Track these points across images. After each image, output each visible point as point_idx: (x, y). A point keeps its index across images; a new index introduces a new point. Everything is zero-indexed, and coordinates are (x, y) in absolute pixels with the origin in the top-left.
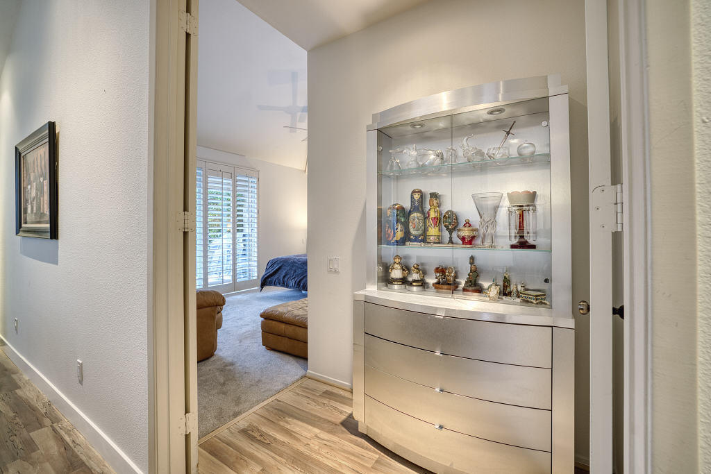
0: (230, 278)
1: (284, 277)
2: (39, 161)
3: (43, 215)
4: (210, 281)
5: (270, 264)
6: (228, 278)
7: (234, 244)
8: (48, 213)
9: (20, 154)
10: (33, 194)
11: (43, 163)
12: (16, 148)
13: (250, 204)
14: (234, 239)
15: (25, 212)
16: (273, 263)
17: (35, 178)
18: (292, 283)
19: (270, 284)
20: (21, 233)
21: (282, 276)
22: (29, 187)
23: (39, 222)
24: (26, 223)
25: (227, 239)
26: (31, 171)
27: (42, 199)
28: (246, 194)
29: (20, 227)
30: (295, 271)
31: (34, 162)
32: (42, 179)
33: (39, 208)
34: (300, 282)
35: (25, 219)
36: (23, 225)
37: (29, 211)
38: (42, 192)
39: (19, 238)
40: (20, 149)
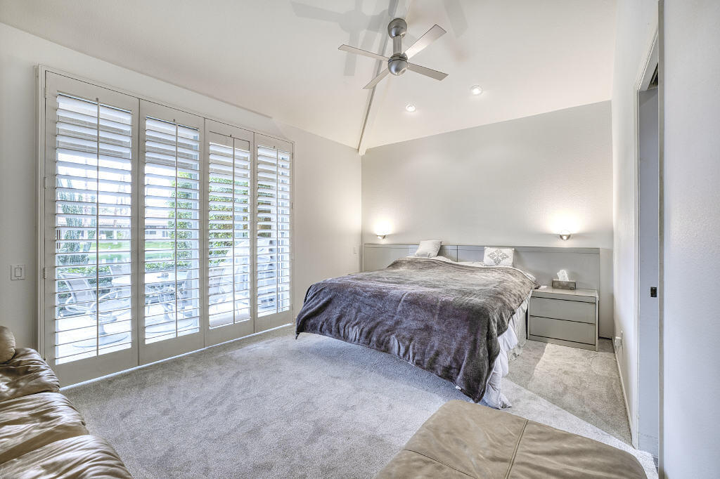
0: (246, 312)
1: (339, 320)
4: (211, 319)
5: (312, 293)
6: (244, 311)
7: (254, 257)
13: (280, 201)
14: (253, 248)
16: (316, 291)
18: (353, 333)
19: (313, 329)
21: (335, 317)
25: (242, 248)
28: (274, 185)
30: (359, 311)
34: (369, 333)
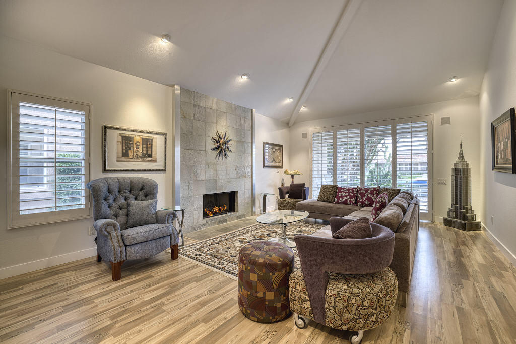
2: (505, 130)
3: (508, 160)
8: (511, 159)
9: (494, 126)
10: (502, 148)
11: (507, 130)
12: (492, 124)
15: (497, 158)
17: (503, 139)
20: (495, 170)
22: (499, 144)
23: (506, 164)
24: (497, 164)
26: (500, 135)
27: (507, 151)
29: (495, 166)
31: (502, 131)
32: (507, 140)
33: (505, 155)
35: (497, 162)
36: (496, 165)
37: (500, 157)
38: (507, 148)
39: (494, 172)
40: (494, 124)
